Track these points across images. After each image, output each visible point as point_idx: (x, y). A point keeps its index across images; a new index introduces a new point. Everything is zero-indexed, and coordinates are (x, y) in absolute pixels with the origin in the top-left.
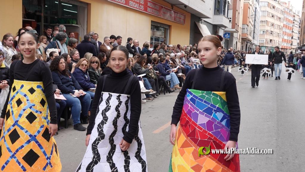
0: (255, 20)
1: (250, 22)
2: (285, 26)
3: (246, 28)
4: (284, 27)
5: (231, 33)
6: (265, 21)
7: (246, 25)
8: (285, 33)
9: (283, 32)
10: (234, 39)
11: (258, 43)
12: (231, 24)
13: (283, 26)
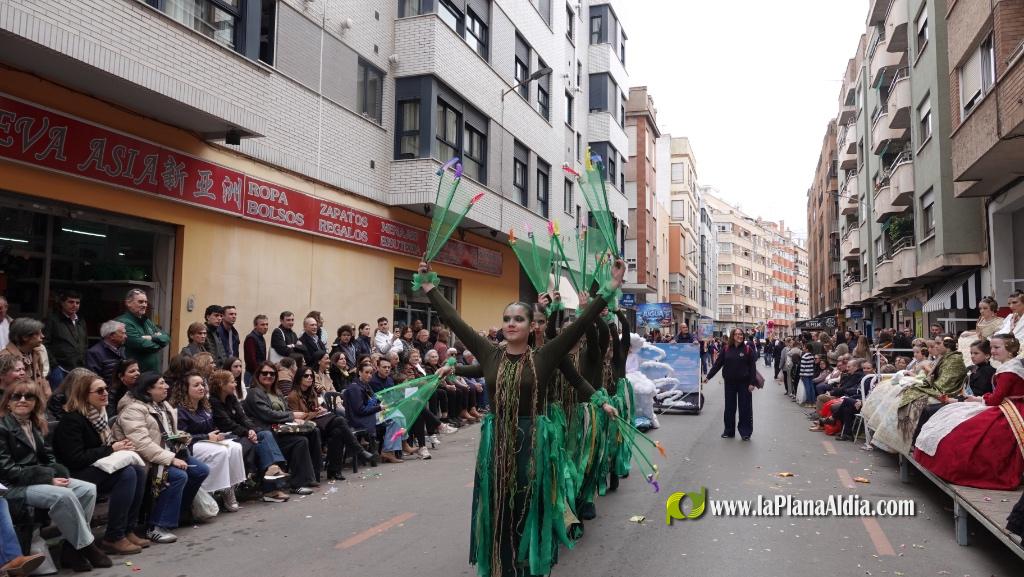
0: (703, 263)
1: (688, 268)
2: (778, 275)
3: (678, 282)
4: (774, 276)
5: (638, 294)
6: (730, 265)
7: (679, 275)
8: (777, 292)
9: (774, 288)
11: (718, 315)
12: (636, 273)
13: (771, 274)
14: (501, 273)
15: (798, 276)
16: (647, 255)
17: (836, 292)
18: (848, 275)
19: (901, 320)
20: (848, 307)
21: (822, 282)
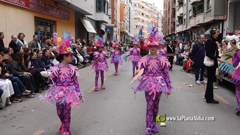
0: (130, 17)
1: (126, 19)
3: (123, 24)
4: (151, 22)
5: (112, 28)
6: (137, 18)
7: (123, 21)
10: (114, 32)
11: (133, 35)
12: (111, 20)
14: (69, 19)
15: (158, 22)
16: (115, 14)
17: (173, 27)
18: (178, 22)
19: (195, 37)
20: (178, 33)
21: (169, 24)
